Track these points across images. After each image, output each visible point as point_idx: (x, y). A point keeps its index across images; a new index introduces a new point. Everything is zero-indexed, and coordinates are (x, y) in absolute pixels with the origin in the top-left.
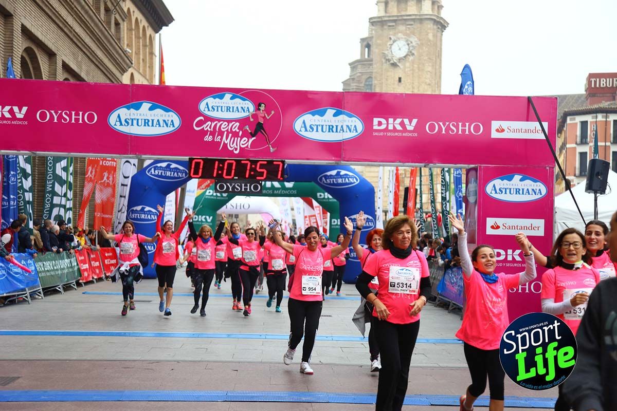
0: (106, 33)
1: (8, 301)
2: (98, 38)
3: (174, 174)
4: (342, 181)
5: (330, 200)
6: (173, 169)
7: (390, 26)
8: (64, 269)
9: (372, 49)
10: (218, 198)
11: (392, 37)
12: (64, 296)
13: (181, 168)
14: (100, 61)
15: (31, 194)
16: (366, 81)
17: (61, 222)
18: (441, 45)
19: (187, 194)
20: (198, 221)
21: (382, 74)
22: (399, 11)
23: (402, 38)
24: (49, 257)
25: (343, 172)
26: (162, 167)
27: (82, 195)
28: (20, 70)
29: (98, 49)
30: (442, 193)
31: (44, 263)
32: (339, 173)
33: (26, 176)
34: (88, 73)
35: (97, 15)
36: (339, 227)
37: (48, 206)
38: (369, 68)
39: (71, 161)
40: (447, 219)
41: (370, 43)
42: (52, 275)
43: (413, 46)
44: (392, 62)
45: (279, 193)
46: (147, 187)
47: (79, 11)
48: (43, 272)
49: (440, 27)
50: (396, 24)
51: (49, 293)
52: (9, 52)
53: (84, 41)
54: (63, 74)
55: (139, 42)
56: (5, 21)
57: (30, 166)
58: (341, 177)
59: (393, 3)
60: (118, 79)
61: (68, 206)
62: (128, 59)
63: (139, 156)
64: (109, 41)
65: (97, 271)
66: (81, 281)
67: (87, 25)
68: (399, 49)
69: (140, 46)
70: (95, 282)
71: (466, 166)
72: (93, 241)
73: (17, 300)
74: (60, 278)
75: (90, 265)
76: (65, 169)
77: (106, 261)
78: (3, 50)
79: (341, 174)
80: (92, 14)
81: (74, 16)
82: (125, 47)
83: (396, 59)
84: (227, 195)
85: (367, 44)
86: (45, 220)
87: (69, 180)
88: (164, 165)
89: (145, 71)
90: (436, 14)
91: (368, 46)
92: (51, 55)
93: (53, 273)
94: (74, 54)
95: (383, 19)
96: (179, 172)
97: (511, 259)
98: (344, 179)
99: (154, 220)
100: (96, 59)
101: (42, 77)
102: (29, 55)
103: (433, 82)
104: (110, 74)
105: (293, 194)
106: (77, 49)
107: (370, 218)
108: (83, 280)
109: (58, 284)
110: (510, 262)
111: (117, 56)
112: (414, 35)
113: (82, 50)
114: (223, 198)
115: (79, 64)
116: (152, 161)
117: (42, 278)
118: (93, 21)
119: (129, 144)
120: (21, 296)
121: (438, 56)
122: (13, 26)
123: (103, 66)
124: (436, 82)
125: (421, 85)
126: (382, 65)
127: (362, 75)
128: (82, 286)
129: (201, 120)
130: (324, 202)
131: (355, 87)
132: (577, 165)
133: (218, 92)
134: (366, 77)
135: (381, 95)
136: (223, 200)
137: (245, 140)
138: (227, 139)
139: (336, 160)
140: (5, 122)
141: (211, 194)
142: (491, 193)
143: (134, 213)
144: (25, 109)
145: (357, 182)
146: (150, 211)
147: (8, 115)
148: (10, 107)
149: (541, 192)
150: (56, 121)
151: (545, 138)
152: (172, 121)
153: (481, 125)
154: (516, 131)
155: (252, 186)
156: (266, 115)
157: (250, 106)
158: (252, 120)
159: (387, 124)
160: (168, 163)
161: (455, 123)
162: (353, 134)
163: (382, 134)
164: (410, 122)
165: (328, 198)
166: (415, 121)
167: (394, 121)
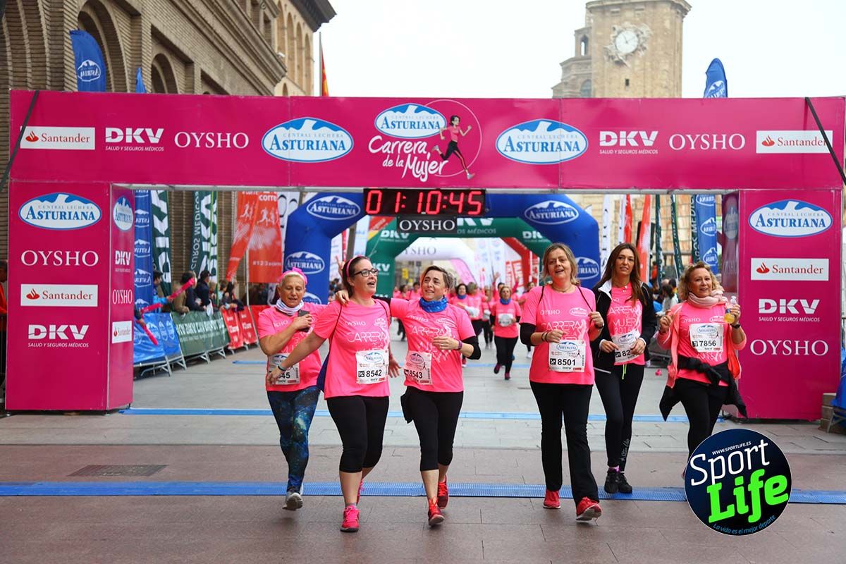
0: (254, 33)
1: (144, 373)
2: (243, 41)
3: (341, 211)
4: (556, 215)
5: (540, 241)
6: (340, 204)
7: (613, 12)
8: (209, 332)
9: (589, 43)
10: (397, 241)
11: (616, 26)
12: (210, 367)
13: (350, 203)
14: (246, 69)
16: (583, 84)
18: (681, 34)
19: (357, 235)
21: (604, 76)
23: (630, 28)
25: (557, 204)
26: (327, 203)
27: (230, 240)
28: (150, 84)
29: (245, 54)
31: (186, 325)
32: (551, 205)
33: (159, 215)
34: (232, 85)
35: (242, 10)
38: (587, 68)
39: (217, 196)
41: (588, 35)
42: (195, 341)
43: (644, 38)
44: (616, 59)
45: (475, 232)
46: (308, 229)
47: (220, 7)
48: (184, 336)
49: (680, 11)
50: (622, 10)
51: (192, 363)
52: (137, 61)
53: (226, 44)
54: (202, 87)
55: (293, 44)
56: (132, 22)
57: (165, 204)
58: (555, 210)
60: (269, 92)
61: (212, 254)
62: (281, 66)
63: (301, 188)
64: (257, 44)
65: (250, 335)
66: (230, 348)
67: (230, 23)
68: (625, 43)
69: (293, 49)
70: (247, 347)
71: (722, 191)
73: (154, 371)
74: (205, 343)
75: (241, 327)
76: (208, 207)
78: (129, 58)
79: (555, 206)
80: (236, 10)
81: (215, 13)
82: (276, 51)
83: (621, 54)
84: (408, 237)
85: (583, 37)
87: (213, 221)
88: (329, 199)
89: (300, 80)
91: (585, 40)
92: (187, 63)
93: (196, 338)
94: (215, 62)
95: (604, 4)
96: (348, 208)
97: (785, 312)
98: (558, 213)
99: (319, 269)
100: (244, 69)
101: (177, 90)
102: (161, 64)
103: (672, 83)
104: (260, 86)
105: (493, 234)
106: (218, 55)
107: (594, 262)
108: (232, 346)
109: (203, 352)
110: (783, 315)
111: (267, 62)
112: (645, 23)
113: (224, 56)
114: (403, 241)
115: (221, 74)
116: (315, 194)
117: (183, 345)
118: (237, 18)
119: (289, 172)
120: (160, 367)
121: (678, 50)
122: (141, 29)
123: (250, 76)
124: (676, 84)
125: (655, 88)
126: (604, 63)
127: (578, 77)
128: (232, 353)
129: (379, 139)
130: (532, 243)
131: (568, 94)
133: (399, 103)
134: (583, 81)
135: (610, 101)
136: (403, 243)
137: (435, 164)
138: (411, 163)
139: (552, 187)
140: (137, 148)
141: (387, 235)
142: (757, 226)
143: (293, 261)
144: (160, 131)
145: (575, 217)
146: (312, 259)
147: (140, 140)
148: (143, 129)
149: (823, 223)
150: (198, 145)
151: (829, 152)
152: (342, 142)
153: (742, 136)
154: (789, 143)
155: (445, 223)
156: (461, 131)
157: (440, 120)
158: (442, 138)
159: (619, 138)
160: (334, 196)
161: (708, 136)
162: (574, 153)
163: (611, 152)
164: (649, 135)
165: (537, 237)
166: (654, 134)
167: (627, 135)
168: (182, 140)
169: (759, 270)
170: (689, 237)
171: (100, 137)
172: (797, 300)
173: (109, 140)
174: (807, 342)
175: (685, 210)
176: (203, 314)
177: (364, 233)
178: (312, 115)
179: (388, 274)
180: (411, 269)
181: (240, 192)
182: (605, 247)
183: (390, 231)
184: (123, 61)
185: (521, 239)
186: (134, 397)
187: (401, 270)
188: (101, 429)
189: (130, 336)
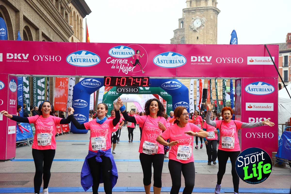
1: (20, 145)
2: (58, 22)
3: (94, 84)
4: (173, 86)
5: (167, 95)
6: (93, 82)
7: (192, 13)
9: (184, 23)
10: (114, 95)
11: (193, 18)
13: (97, 81)
14: (59, 32)
15: (29, 95)
16: (181, 39)
18: (217, 21)
19: (100, 93)
21: (189, 36)
22: (196, 5)
23: (198, 18)
25: (173, 82)
26: (89, 81)
28: (23, 36)
29: (58, 26)
30: (223, 91)
32: (171, 82)
33: (26, 86)
34: (53, 38)
35: (57, 10)
36: (172, 108)
37: (35, 100)
38: (183, 32)
40: (225, 103)
41: (183, 21)
43: (203, 22)
44: (194, 29)
45: (143, 92)
46: (82, 91)
47: (49, 9)
49: (216, 12)
50: (195, 12)
52: (18, 28)
53: (51, 23)
54: (42, 38)
55: (75, 22)
56: (16, 14)
57: (28, 81)
58: (173, 84)
59: (194, 2)
60: (67, 40)
62: (72, 31)
63: (81, 76)
64: (63, 22)
65: (59, 130)
67: (53, 15)
68: (197, 24)
69: (76, 24)
71: (235, 78)
73: (23, 144)
76: (43, 83)
78: (15, 27)
79: (173, 83)
80: (55, 10)
81: (47, 11)
82: (69, 25)
83: (196, 28)
84: (118, 94)
85: (182, 21)
88: (89, 80)
89: (78, 36)
90: (215, 7)
91: (182, 22)
92: (37, 29)
94: (47, 29)
95: (189, 9)
96: (96, 83)
98: (174, 85)
99: (86, 106)
100: (57, 31)
101: (33, 39)
102: (27, 29)
103: (214, 38)
104: (64, 38)
105: (150, 93)
106: (48, 27)
107: (187, 103)
111: (66, 29)
112: (204, 17)
113: (50, 27)
114: (116, 95)
115: (49, 34)
116: (84, 78)
118: (55, 13)
119: (76, 70)
120: (25, 143)
121: (216, 27)
122: (20, 16)
123: (60, 34)
124: (215, 39)
125: (208, 40)
126: (189, 31)
127: (180, 36)
129: (110, 59)
130: (164, 96)
131: (176, 42)
132: (283, 77)
133: (117, 45)
134: (182, 37)
135: (194, 45)
136: (116, 96)
137: (130, 68)
138: (122, 67)
139: (174, 76)
140: (18, 61)
141: (111, 93)
142: (248, 91)
143: (76, 103)
144: (28, 55)
145: (180, 86)
146: (83, 102)
147: (20, 58)
148: (21, 54)
149: (271, 90)
150: (42, 60)
151: (273, 64)
152: (96, 59)
153: (242, 59)
154: (259, 61)
155: (134, 89)
156: (140, 56)
157: (132, 52)
158: (133, 58)
159: (198, 59)
160: (92, 79)
161: (230, 58)
162: (181, 64)
163: (195, 64)
164: (209, 58)
165: (166, 94)
166: (211, 57)
167: (201, 58)
168: (36, 58)
169: (249, 107)
170: (220, 94)
171: (4, 57)
172: (262, 118)
173: (8, 58)
174: (266, 133)
175: (219, 84)
177: (102, 92)
178: (85, 49)
179: (111, 107)
181: (56, 78)
182: (192, 98)
184: (12, 28)
185: (160, 94)
186: (16, 155)
188: (3, 167)
189: (15, 131)
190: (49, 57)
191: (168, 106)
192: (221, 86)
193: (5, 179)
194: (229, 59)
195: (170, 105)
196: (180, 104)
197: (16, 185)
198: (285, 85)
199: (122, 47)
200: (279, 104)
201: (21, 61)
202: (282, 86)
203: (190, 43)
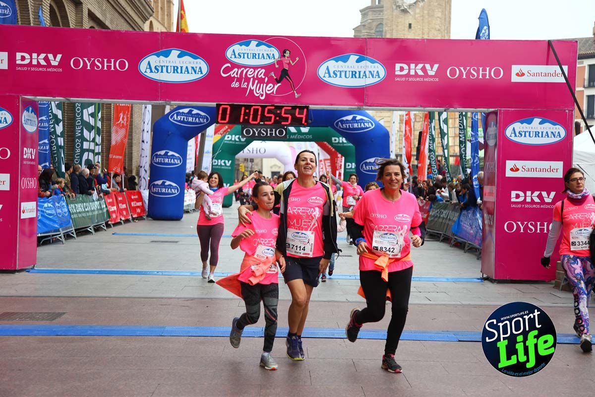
1: (44, 241)
3: (195, 119)
4: (358, 126)
5: (344, 145)
6: (195, 114)
8: (94, 210)
10: (236, 143)
12: (95, 237)
13: (203, 114)
16: (377, 28)
17: (90, 165)
19: (207, 138)
20: (217, 165)
21: (392, 21)
24: (81, 199)
25: (359, 117)
26: (185, 113)
27: (109, 141)
28: (49, 19)
30: (460, 137)
31: (76, 205)
32: (354, 118)
33: (57, 121)
34: (112, 22)
36: (354, 170)
37: (78, 151)
38: (379, 14)
39: (99, 107)
42: (83, 217)
44: (402, 8)
45: (296, 137)
46: (170, 132)
48: (76, 213)
51: (81, 234)
54: (88, 23)
57: (61, 112)
58: (357, 122)
60: (141, 27)
62: (150, 7)
63: (168, 103)
65: (125, 213)
66: (110, 223)
70: (122, 222)
71: (484, 110)
72: (120, 184)
73: (51, 240)
74: (91, 219)
75: (118, 207)
76: (93, 115)
77: (132, 203)
79: (357, 119)
83: (406, 5)
84: (246, 140)
86: (76, 164)
87: (97, 125)
88: (186, 111)
89: (163, 19)
92: (77, 3)
93: (84, 215)
94: (98, 3)
96: (201, 118)
97: (530, 201)
98: (359, 124)
99: (178, 164)
100: (121, 9)
101: (69, 24)
102: (56, 3)
103: (443, 27)
104: (133, 23)
105: (309, 139)
108: (110, 221)
109: (90, 225)
110: (528, 203)
111: (139, 4)
114: (242, 143)
115: (103, 13)
116: (175, 107)
117: (74, 220)
120: (55, 237)
123: (126, 15)
124: (446, 27)
125: (431, 31)
126: (393, 11)
127: (373, 22)
128: (111, 227)
129: (229, 66)
130: (338, 146)
131: (366, 34)
132: (584, 108)
133: (244, 39)
134: (377, 24)
135: (403, 41)
136: (241, 145)
137: (271, 86)
138: (253, 85)
139: (359, 105)
140: (40, 69)
141: (230, 139)
142: (511, 136)
143: (158, 157)
144: (59, 57)
145: (371, 127)
146: (173, 155)
147: (43, 63)
148: (45, 55)
150: (89, 68)
151: (564, 81)
153: (501, 69)
154: (535, 75)
155: (278, 131)
156: (291, 61)
157: (275, 52)
158: (277, 66)
159: (409, 69)
160: (191, 109)
161: (476, 68)
162: (376, 80)
163: (403, 79)
164: (432, 67)
165: (343, 142)
166: (436, 66)
167: (416, 66)
168: (77, 63)
169: (512, 170)
170: (454, 143)
171: (12, 59)
172: (539, 192)
173: (18, 62)
174: (546, 223)
175: (452, 123)
176: (90, 197)
177: (212, 137)
178: (177, 47)
179: (230, 168)
180: (245, 164)
181: (116, 104)
182: (393, 150)
183: (232, 136)
185: (330, 142)
186: (37, 261)
187: (238, 165)
188: (12, 284)
189: (35, 213)
190: (104, 61)
191: (347, 167)
192: (456, 126)
193: (15, 309)
194: (474, 70)
195: (350, 164)
196: (371, 163)
197: (38, 319)
198: (589, 125)
199: (254, 43)
200: (573, 163)
201: (47, 69)
202: (582, 127)
203: (394, 34)
